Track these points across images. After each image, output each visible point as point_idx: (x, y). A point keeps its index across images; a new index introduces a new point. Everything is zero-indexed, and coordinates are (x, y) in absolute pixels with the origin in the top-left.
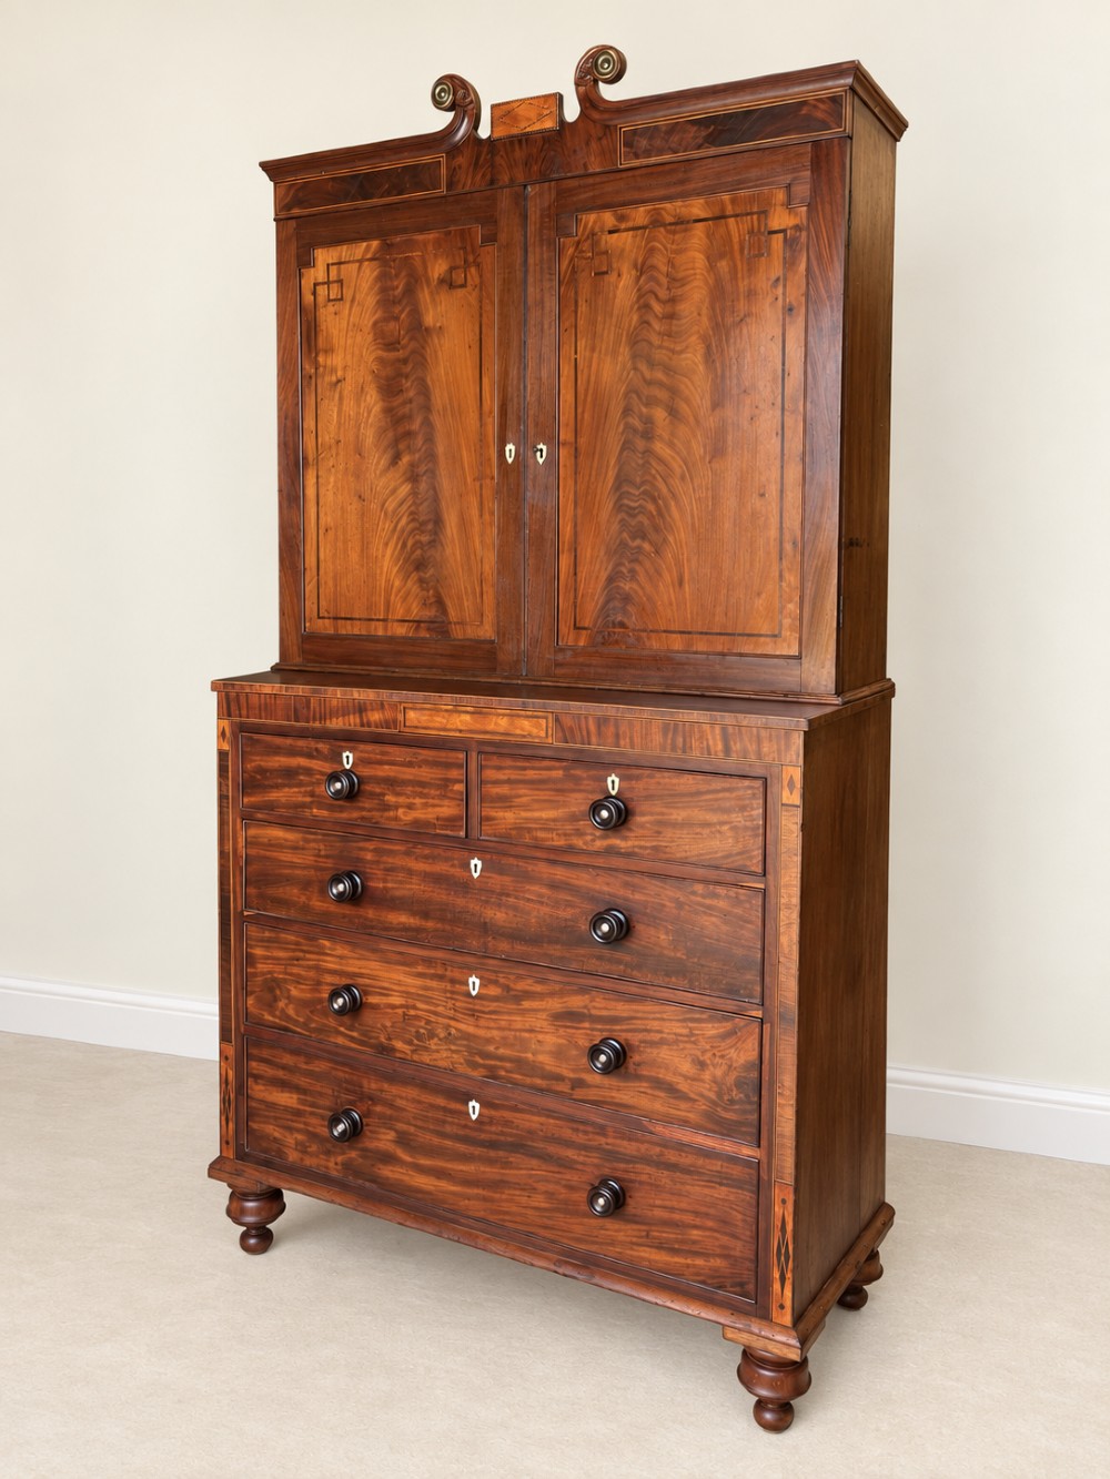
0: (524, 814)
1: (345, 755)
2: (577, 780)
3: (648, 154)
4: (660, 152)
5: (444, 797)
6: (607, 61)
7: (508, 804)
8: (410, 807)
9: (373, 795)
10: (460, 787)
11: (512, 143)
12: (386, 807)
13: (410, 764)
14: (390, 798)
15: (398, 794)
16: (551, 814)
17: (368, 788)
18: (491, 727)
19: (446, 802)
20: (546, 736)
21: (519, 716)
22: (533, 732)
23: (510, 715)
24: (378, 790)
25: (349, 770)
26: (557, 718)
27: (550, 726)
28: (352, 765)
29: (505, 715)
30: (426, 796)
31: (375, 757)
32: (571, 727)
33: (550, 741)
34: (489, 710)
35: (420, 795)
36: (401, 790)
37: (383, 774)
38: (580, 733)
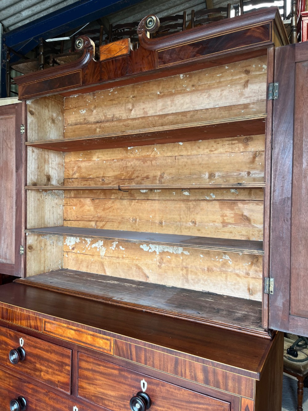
0: (99, 389)
1: (20, 339)
2: (126, 378)
3: (169, 61)
4: (175, 60)
5: (61, 372)
6: (151, 21)
7: (91, 382)
8: (47, 372)
9: (31, 362)
10: (69, 368)
11: (109, 62)
12: (36, 370)
13: (47, 351)
14: (38, 366)
15: (41, 364)
16: (112, 393)
17: (29, 358)
18: (84, 340)
19: (63, 374)
20: (110, 351)
21: (97, 337)
22: (104, 347)
23: (93, 335)
24: (33, 360)
25: (22, 348)
26: (116, 342)
27: (112, 345)
28: (23, 345)
29: (91, 335)
30: (53, 369)
31: (33, 343)
32: (123, 349)
33: (112, 353)
34: (83, 330)
35: (51, 368)
36: (43, 362)
37: (35, 353)
38: (127, 353)
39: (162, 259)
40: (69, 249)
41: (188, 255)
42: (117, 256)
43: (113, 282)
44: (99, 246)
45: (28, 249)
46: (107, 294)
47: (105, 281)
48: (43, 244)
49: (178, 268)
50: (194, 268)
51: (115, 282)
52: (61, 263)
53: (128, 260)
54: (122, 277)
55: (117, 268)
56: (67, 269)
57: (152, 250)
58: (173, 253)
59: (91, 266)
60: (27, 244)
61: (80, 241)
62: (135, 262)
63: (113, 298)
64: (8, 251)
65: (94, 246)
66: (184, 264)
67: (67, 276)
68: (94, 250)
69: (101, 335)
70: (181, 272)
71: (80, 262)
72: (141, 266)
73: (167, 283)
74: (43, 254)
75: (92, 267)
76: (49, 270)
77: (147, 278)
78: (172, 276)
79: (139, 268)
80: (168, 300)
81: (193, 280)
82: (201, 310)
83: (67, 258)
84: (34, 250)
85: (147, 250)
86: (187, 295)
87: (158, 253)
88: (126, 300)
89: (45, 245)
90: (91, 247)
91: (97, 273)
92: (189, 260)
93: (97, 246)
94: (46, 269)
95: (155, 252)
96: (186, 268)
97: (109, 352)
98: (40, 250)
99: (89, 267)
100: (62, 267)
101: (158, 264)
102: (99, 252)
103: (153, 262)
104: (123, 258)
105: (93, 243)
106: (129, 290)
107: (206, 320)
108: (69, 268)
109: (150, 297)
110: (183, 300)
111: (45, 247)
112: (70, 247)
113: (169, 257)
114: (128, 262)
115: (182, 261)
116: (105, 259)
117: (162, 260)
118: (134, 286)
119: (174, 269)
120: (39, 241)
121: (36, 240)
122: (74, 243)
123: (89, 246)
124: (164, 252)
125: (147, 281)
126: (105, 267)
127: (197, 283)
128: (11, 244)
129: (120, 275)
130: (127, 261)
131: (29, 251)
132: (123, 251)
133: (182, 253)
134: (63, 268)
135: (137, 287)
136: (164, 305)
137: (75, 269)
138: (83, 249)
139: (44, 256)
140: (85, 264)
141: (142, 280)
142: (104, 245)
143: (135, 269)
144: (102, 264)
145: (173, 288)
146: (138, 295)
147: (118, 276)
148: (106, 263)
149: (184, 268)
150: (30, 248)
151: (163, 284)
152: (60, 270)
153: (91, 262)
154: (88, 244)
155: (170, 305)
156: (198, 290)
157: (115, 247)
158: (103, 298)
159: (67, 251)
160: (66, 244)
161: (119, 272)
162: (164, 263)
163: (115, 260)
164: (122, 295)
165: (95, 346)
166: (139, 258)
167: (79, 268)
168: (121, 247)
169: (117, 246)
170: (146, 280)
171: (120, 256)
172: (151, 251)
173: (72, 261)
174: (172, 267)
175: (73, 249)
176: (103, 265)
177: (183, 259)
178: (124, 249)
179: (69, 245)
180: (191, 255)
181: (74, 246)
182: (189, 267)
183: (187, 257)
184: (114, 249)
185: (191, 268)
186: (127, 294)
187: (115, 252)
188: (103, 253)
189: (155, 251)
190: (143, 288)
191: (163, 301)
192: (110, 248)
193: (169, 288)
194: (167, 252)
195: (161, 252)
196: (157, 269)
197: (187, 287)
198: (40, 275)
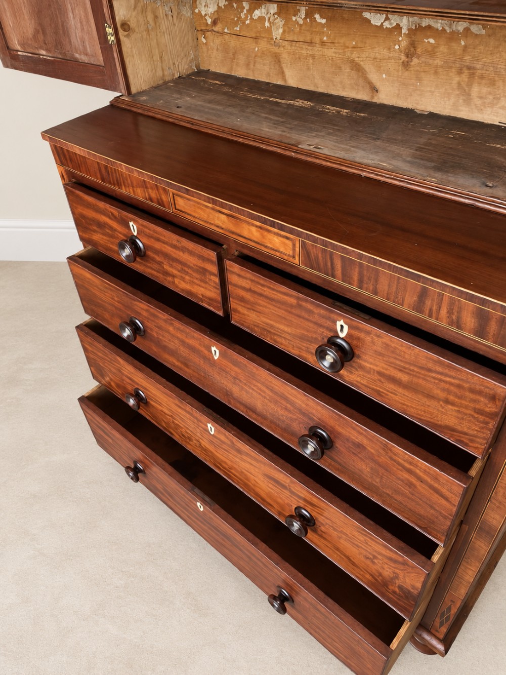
1: (131, 224)
8: (183, 279)
9: (153, 260)
14: (167, 267)
15: (171, 266)
17: (150, 253)
18: (245, 233)
20: (294, 257)
21: (269, 231)
22: (282, 249)
23: (261, 228)
24: (158, 258)
25: (136, 237)
26: (304, 245)
27: (297, 249)
28: (137, 233)
29: (256, 226)
30: (191, 276)
31: (151, 232)
32: (317, 257)
33: (296, 261)
34: (242, 217)
35: (187, 273)
36: (174, 264)
37: (159, 248)
38: (326, 265)
39: (413, 44)
40: (207, 24)
41: (481, 35)
42: (308, 39)
43: (299, 103)
44: (269, 15)
45: (121, 32)
46: (288, 135)
47: (283, 101)
48: (150, 17)
49: (451, 67)
50: (492, 69)
51: (305, 102)
52: (196, 57)
53: (333, 50)
54: (321, 90)
55: (308, 69)
56: (209, 70)
57: (391, 24)
58: (444, 30)
59: (255, 63)
60: (117, 18)
61: (227, 3)
62: (348, 54)
63: (300, 146)
64: (86, 38)
65: (257, 13)
66: (467, 58)
67: (209, 90)
68: (259, 26)
69: (276, 230)
70: (456, 79)
71: (231, 55)
72: (362, 64)
73: (417, 104)
74: (155, 41)
75: (258, 66)
76: (173, 75)
77: (373, 92)
78: (433, 90)
79: (357, 67)
80: (417, 150)
81: (481, 98)
82: (492, 177)
83: (206, 44)
84: (134, 31)
85: (379, 24)
86: (461, 136)
87: (404, 31)
88: (326, 151)
89: (156, 17)
90: (252, 18)
91: (267, 81)
92: (482, 47)
93: (264, 15)
94: (166, 73)
95: (398, 27)
96: (469, 68)
97: (291, 259)
98: (148, 30)
99: (252, 66)
100: (197, 66)
101: (403, 58)
102: (269, 31)
103: (391, 55)
104: (323, 43)
105: (255, 8)
106: (334, 125)
107: (501, 203)
108: (213, 69)
109: (378, 143)
110: (451, 148)
111: (155, 23)
112: (207, 18)
113: (432, 41)
114: (334, 55)
115: (464, 51)
116: (283, 47)
117: (414, 47)
118: (344, 112)
119: (440, 70)
120: (139, 8)
121: (135, 7)
122: (216, 8)
123: (246, 16)
124: (420, 26)
125: (374, 100)
126: (284, 66)
127: (492, 105)
128: (88, 21)
129: (316, 85)
130: (330, 52)
131: (125, 36)
132: (323, 25)
133: (467, 30)
134: (202, 68)
135: (351, 116)
136: (409, 162)
137: (223, 70)
138: (236, 24)
139: (158, 44)
140: (242, 59)
141: (363, 95)
142: (279, 13)
143: (348, 70)
144: (277, 59)
145: (432, 116)
146: (351, 136)
147: (312, 88)
148: (285, 57)
149: (464, 69)
150: (126, 27)
151: (410, 106)
152: (194, 74)
153: (254, 55)
154: (245, 11)
155: (422, 162)
156: (490, 122)
157: (303, 16)
158: (279, 144)
159: (203, 28)
160: (200, 12)
161: (314, 78)
162: (418, 57)
163: (305, 51)
164: (316, 136)
165: (266, 247)
166: (359, 45)
167: (231, 69)
168: (317, 16)
169: (309, 14)
170: (373, 97)
171: (317, 40)
172: (389, 26)
173: (215, 51)
174: (437, 67)
175: (215, 23)
176: (279, 61)
177: (465, 47)
178: (324, 21)
179: (206, 15)
180: (489, 36)
181: (216, 16)
182: (478, 66)
183: (477, 42)
184: (301, 22)
185: (482, 69)
186: (329, 134)
187: (303, 28)
188: (277, 33)
189: (398, 25)
190: (364, 117)
191: (406, 152)
192: (294, 19)
193: (421, 116)
194: (429, 27)
195: (414, 28)
196: (398, 71)
197: (465, 113)
198: (157, 87)
